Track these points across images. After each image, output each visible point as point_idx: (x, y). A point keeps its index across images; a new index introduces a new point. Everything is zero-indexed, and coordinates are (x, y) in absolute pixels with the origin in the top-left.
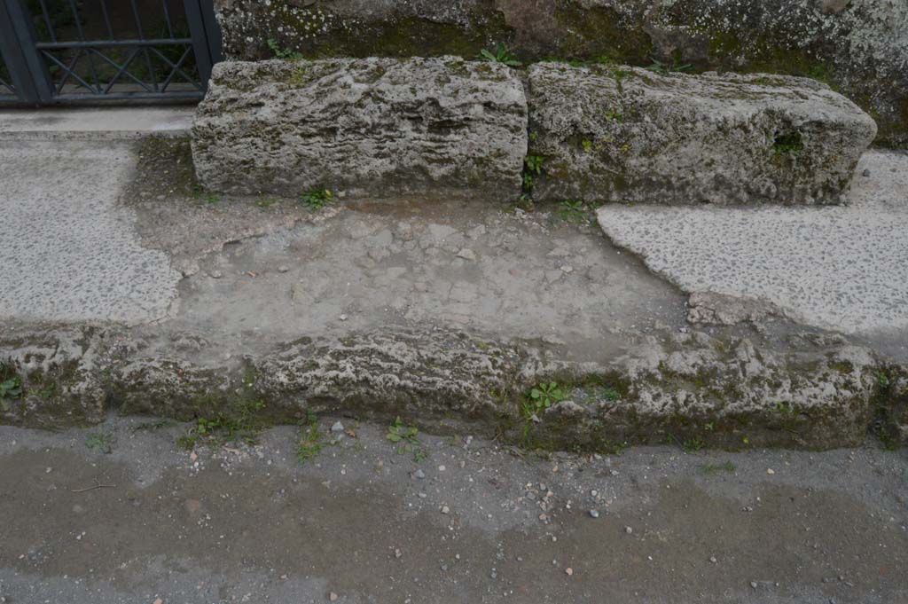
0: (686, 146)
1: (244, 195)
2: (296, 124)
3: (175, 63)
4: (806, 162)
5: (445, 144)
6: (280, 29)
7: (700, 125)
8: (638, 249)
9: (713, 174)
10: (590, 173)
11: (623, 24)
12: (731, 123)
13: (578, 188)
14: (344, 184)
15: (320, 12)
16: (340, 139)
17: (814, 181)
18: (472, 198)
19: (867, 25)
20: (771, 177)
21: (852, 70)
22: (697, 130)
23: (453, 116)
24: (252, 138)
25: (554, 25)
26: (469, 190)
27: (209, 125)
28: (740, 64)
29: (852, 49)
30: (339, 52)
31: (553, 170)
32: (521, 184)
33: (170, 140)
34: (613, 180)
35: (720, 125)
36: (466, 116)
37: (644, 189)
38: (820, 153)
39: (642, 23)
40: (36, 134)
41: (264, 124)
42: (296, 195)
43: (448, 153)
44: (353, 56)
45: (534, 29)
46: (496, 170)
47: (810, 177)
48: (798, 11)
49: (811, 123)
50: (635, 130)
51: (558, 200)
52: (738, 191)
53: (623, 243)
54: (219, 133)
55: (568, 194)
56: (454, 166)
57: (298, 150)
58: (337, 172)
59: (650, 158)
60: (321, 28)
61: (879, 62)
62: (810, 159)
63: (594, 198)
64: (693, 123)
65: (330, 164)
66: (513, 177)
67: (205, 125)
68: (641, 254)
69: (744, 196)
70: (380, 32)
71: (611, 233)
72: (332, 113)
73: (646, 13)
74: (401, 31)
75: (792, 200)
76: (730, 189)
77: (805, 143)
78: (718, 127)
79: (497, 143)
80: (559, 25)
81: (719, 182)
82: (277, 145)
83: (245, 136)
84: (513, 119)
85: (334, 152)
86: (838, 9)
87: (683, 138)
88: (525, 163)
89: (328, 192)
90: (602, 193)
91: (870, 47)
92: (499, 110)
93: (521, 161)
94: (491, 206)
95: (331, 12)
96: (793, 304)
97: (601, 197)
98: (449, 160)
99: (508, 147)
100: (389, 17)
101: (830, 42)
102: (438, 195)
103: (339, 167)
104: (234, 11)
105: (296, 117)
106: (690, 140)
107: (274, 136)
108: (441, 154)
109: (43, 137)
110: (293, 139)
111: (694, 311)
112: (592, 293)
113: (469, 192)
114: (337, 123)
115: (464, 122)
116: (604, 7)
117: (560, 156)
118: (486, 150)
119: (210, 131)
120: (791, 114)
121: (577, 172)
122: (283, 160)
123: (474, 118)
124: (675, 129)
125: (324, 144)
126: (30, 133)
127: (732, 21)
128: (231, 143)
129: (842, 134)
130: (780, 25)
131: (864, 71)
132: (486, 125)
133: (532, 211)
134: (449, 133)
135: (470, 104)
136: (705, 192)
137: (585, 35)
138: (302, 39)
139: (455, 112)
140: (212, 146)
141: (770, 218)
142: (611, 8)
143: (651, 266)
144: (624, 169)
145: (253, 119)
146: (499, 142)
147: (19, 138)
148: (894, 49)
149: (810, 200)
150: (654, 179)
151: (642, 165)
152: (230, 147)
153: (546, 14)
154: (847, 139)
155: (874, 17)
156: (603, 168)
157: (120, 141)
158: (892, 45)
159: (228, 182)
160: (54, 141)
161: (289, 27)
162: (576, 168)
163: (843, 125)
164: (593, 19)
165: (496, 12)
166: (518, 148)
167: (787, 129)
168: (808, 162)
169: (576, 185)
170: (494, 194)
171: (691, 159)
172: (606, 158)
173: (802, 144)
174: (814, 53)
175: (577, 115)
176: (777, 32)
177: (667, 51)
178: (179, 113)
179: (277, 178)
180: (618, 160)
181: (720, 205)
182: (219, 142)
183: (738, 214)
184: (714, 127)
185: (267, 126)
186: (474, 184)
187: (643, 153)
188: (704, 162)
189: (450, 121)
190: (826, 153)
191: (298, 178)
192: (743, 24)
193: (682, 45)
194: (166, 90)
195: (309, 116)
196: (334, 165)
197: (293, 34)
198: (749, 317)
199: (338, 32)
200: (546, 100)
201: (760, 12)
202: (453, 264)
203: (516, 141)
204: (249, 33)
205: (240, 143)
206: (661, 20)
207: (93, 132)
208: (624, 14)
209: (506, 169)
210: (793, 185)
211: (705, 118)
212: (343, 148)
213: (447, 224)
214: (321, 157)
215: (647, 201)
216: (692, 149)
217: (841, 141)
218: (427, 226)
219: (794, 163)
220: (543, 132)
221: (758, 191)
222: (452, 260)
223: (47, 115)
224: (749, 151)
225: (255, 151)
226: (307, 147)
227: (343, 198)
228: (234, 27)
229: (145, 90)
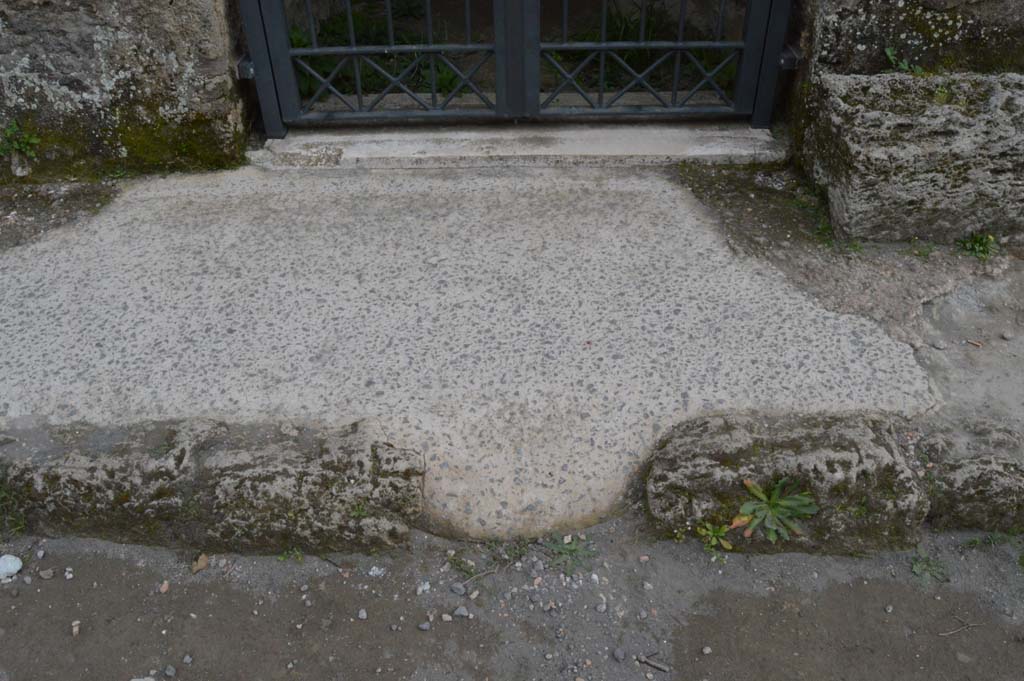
1: (891, 241)
2: (992, 158)
3: (709, 71)
6: (903, 36)
14: (1013, 229)
15: (959, 17)
24: (933, 174)
30: (961, 66)
33: (705, 166)
40: (534, 158)
41: (956, 157)
42: (952, 241)
54: (899, 167)
57: (982, 188)
58: (1013, 215)
65: (1009, 205)
82: (960, 182)
83: (927, 172)
89: (991, 237)
105: (997, 149)
107: (959, 169)
109: (543, 163)
110: (981, 175)
119: (889, 165)
122: (959, 200)
125: (1014, 182)
126: (525, 158)
128: (907, 180)
138: (925, 48)
140: (883, 183)
147: (510, 163)
152: (904, 184)
157: (642, 168)
159: (879, 226)
161: (915, 33)
182: (894, 178)
185: (957, 159)
191: (966, 221)
195: (1012, 149)
196: (1013, 206)
197: (916, 43)
204: (863, 40)
205: (918, 180)
207: (610, 157)
214: (1004, 196)
223: (530, 133)
225: (930, 189)
226: (993, 186)
227: (1005, 245)
228: (848, 31)
229: (658, 102)
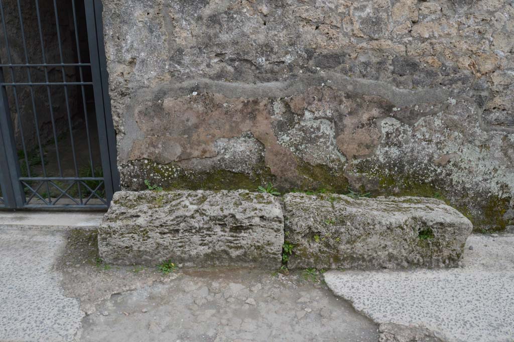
0: (371, 238)
1: (125, 265)
2: (157, 227)
3: (94, 190)
4: (437, 244)
5: (239, 238)
6: (152, 175)
7: (377, 226)
8: (348, 297)
9: (387, 253)
10: (319, 254)
11: (333, 173)
12: (394, 225)
13: (313, 262)
14: (182, 260)
15: (173, 167)
16: (181, 235)
17: (442, 255)
18: (254, 268)
19: (460, 171)
20: (419, 253)
21: (455, 193)
22: (376, 229)
23: (244, 223)
24: (132, 234)
25: (297, 173)
26: (252, 263)
27: (109, 227)
28: (396, 192)
29: (454, 183)
30: (182, 187)
31: (299, 252)
32: (281, 260)
33: (86, 231)
34: (332, 257)
35: (388, 226)
36: (251, 223)
37: (349, 262)
38: (444, 240)
39: (343, 172)
40: (11, 226)
41: (140, 227)
42: (155, 266)
43: (240, 243)
44: (190, 189)
45: (286, 176)
46: (267, 252)
47: (440, 252)
48: (423, 165)
49: (437, 223)
50: (343, 230)
51: (302, 269)
52: (402, 261)
53: (340, 294)
54: (114, 231)
55: (307, 265)
56: (243, 250)
57: (157, 241)
58: (179, 253)
59: (351, 245)
60: (173, 175)
61: (469, 189)
62: (439, 243)
63: (322, 267)
64: (374, 225)
65: (175, 249)
66: (276, 256)
67: (107, 227)
68: (350, 300)
69: (405, 264)
70: (205, 177)
71: (332, 287)
72: (177, 221)
73: (345, 167)
74: (216, 177)
75: (432, 265)
76: (397, 260)
77: (435, 234)
78: (387, 228)
79: (268, 238)
80: (299, 174)
81: (391, 257)
82: (146, 238)
83: (128, 233)
84: (276, 225)
85: (177, 242)
86: (443, 163)
87: (369, 234)
88: (283, 249)
89: (173, 264)
90: (326, 264)
91: (463, 181)
92: (268, 220)
93: (281, 247)
94: (264, 272)
95: (179, 167)
96: (439, 329)
97: (326, 266)
98: (241, 247)
99: (273, 240)
100: (210, 170)
101: (442, 180)
102: (235, 266)
103: (180, 250)
104: (128, 165)
105: (157, 223)
106: (373, 235)
107: (145, 233)
108: (237, 244)
109: (15, 228)
110: (155, 235)
111: (382, 335)
112: (323, 325)
113: (252, 265)
114: (179, 227)
115: (249, 227)
116: (323, 165)
117: (302, 244)
118: (262, 242)
119: (109, 230)
120: (426, 219)
121: (312, 253)
122: (149, 246)
123: (254, 224)
124: (364, 229)
125: (172, 238)
126: (8, 226)
127: (390, 170)
128: (120, 237)
129: (454, 229)
130: (415, 172)
131: (462, 194)
132: (261, 228)
133: (288, 275)
134: (241, 232)
135: (253, 217)
136: (383, 262)
137: (313, 179)
138: (163, 180)
139: (244, 221)
140: (109, 238)
141: (421, 276)
142: (326, 165)
143: (356, 308)
144: (338, 251)
145: (133, 224)
146: (268, 237)
148: (476, 182)
149: (442, 265)
150: (355, 256)
151: (348, 249)
152: (120, 239)
153: (293, 168)
154: (457, 231)
155: (463, 167)
156: (326, 251)
157: (58, 231)
158: (474, 180)
159: (116, 258)
160: (21, 230)
161: (156, 174)
162: (311, 251)
163: (454, 224)
164: (317, 171)
165: (266, 168)
166: (279, 241)
167: (425, 227)
168: (438, 244)
169: (312, 260)
170: (266, 266)
171: (374, 245)
172: (327, 245)
173: (434, 235)
174: (434, 185)
175: (311, 222)
176: (414, 175)
177: (357, 186)
178: (93, 216)
179: (145, 256)
180: (334, 246)
181: (393, 270)
182: (114, 236)
183: (403, 275)
184: (385, 228)
185: (141, 228)
186: (254, 260)
187: (348, 242)
188: (382, 246)
189: (241, 226)
190: (447, 240)
191: (156, 256)
192: (395, 172)
193: (365, 184)
194: (88, 203)
195: (165, 223)
196: (177, 249)
197: (158, 178)
198: (415, 338)
199: (182, 177)
200: (294, 214)
201: (404, 166)
202: (243, 307)
203: (278, 236)
204: (135, 177)
205: (125, 237)
206: (353, 171)
207: (43, 226)
208: (333, 168)
209: (273, 252)
210: (431, 257)
211: (380, 223)
212: (182, 240)
213: (240, 283)
214: (170, 245)
215: (352, 268)
216: (374, 240)
217: (455, 233)
218: (228, 284)
219: (431, 245)
220: (292, 231)
221: (413, 261)
222: (242, 305)
224: (405, 240)
225: (133, 241)
226: (162, 240)
227: (181, 268)
228: (127, 173)
229: (75, 203)
